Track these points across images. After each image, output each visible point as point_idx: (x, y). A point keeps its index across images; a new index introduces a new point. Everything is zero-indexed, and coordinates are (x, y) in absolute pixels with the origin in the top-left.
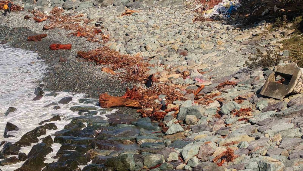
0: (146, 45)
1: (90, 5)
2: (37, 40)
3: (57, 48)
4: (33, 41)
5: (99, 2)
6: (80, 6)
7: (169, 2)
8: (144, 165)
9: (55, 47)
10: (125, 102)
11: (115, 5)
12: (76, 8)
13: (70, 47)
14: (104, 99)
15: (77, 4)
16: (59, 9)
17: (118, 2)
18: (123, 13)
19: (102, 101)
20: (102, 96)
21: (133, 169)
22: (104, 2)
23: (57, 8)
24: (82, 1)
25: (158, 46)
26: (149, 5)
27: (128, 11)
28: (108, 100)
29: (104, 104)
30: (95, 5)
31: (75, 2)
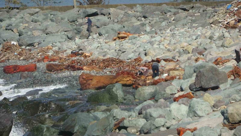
0: (146, 52)
1: (62, 38)
3: (15, 70)
5: (76, 34)
6: (46, 40)
7: (186, 21)
8: (135, 99)
10: (115, 79)
11: (101, 34)
12: (39, 44)
13: (34, 67)
14: (86, 79)
15: (41, 38)
16: (12, 44)
17: (106, 29)
18: (114, 38)
19: (83, 81)
20: (83, 75)
21: (121, 100)
22: (84, 31)
23: (9, 44)
24: (49, 34)
25: (165, 51)
26: (155, 28)
27: (121, 33)
28: (91, 80)
29: (86, 85)
30: (69, 37)
31: (37, 36)
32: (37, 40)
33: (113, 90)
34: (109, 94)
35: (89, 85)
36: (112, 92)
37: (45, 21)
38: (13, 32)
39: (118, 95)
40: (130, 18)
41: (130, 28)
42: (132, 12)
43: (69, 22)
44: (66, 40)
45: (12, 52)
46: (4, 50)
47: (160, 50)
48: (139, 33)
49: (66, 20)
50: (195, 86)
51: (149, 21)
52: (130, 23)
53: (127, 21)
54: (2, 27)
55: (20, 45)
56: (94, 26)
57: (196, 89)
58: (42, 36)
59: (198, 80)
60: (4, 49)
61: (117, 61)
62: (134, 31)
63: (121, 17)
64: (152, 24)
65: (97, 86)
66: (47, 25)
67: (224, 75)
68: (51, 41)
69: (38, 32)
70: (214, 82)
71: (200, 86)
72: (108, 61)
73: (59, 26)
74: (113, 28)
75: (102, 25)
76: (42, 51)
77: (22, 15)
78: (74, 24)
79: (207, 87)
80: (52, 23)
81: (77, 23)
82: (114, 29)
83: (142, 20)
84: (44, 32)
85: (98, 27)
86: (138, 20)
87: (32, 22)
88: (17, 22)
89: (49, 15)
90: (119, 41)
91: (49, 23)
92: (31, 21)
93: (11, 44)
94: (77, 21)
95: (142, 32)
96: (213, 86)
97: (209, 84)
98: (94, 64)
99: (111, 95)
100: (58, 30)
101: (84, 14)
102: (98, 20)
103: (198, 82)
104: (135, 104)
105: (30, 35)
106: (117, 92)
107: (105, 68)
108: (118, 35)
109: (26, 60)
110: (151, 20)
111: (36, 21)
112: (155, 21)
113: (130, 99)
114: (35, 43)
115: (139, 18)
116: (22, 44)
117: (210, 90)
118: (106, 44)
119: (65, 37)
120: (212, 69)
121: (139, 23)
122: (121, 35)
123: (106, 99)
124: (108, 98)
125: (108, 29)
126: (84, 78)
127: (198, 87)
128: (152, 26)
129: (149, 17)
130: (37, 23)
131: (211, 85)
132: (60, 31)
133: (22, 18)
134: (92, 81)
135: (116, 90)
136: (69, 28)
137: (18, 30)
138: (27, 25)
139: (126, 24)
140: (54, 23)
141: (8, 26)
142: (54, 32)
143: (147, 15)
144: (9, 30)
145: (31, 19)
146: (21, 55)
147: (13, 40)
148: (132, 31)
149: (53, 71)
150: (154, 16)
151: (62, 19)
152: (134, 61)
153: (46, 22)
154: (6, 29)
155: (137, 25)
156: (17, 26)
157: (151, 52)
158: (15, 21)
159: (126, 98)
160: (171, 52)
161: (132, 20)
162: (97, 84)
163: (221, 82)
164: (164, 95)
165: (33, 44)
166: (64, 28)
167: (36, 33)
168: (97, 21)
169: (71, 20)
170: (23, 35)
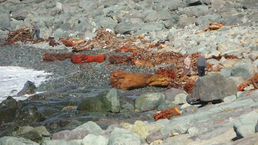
0: (218, 46)
1: (159, 27)
2: (58, 59)
3: (83, 60)
4: (52, 61)
5: (174, 23)
6: (142, 28)
8: (135, 108)
9: (80, 59)
11: (198, 24)
12: (135, 32)
13: (103, 58)
14: (117, 77)
15: (138, 26)
16: (107, 31)
17: (203, 19)
18: (205, 29)
19: (114, 79)
20: (115, 73)
21: (116, 109)
22: (181, 20)
23: (103, 31)
24: (147, 22)
25: (238, 46)
26: (251, 20)
27: (213, 24)
28: (123, 78)
29: (117, 83)
30: (166, 26)
31: (135, 24)
32: (133, 28)
33: (107, 97)
34: (102, 101)
35: (120, 84)
36: (106, 99)
37: (146, 9)
38: (113, 19)
39: (112, 103)
40: (229, 8)
41: (227, 19)
42: (233, 2)
43: (169, 11)
44: (162, 29)
45: (103, 39)
46: (98, 38)
47: (233, 45)
48: (235, 24)
49: (167, 8)
50: (193, 98)
51: (247, 12)
52: (229, 13)
53: (226, 11)
54: (103, 14)
55: (116, 33)
56: (193, 16)
57: (193, 102)
58: (140, 24)
59: (196, 90)
60: (98, 36)
61: (177, 55)
62: (231, 22)
63: (222, 7)
64: (250, 16)
65: (129, 86)
66: (148, 13)
67: (232, 85)
68: (146, 30)
69: (137, 20)
70: (216, 94)
71: (198, 99)
72: (166, 56)
73: (158, 15)
74: (210, 19)
75: (200, 15)
76: (130, 40)
77: (126, 2)
78: (174, 13)
79: (206, 100)
80: (153, 11)
81: (178, 12)
82: (212, 19)
83: (241, 11)
84: (143, 20)
85: (197, 17)
86: (238, 11)
87: (135, 10)
88: (119, 8)
89: (153, 3)
90: (210, 32)
91: (149, 11)
92: (134, 8)
93: (105, 31)
94: (177, 10)
95: (238, 24)
96: (214, 99)
97: (209, 96)
98: (153, 57)
99: (104, 103)
100: (156, 18)
101: (187, 3)
102: (199, 9)
103: (196, 93)
104: (126, 116)
105: (127, 23)
106: (111, 99)
107: (161, 63)
108: (210, 26)
109: (108, 49)
110: (250, 11)
111: (138, 8)
112: (253, 12)
113: (129, 108)
114: (131, 31)
115: (239, 9)
116: (118, 31)
117: (210, 104)
118: (196, 35)
119: (162, 26)
120: (215, 77)
121: (237, 14)
122: (213, 26)
123: (99, 108)
124: (101, 106)
125: (205, 19)
126: (116, 76)
127: (196, 99)
128: (249, 18)
129: (249, 8)
130: (140, 10)
131: (211, 98)
132: (158, 19)
133: (126, 5)
134: (123, 80)
135: (110, 97)
136: (169, 17)
137: (117, 17)
138: (127, 12)
139: (224, 14)
140: (155, 12)
141: (109, 13)
142: (152, 20)
143: (247, 6)
144: (109, 17)
145: (134, 6)
146: (108, 43)
147: (108, 27)
148: (228, 22)
149: (115, 63)
150: (254, 7)
151: (163, 7)
152: (191, 57)
153: (148, 10)
154: (107, 16)
155: (234, 16)
156: (118, 12)
157: (223, 46)
158: (118, 7)
159: (124, 107)
160: (243, 47)
161: (232, 11)
162: (129, 84)
163: (226, 93)
164: (168, 105)
165: (129, 32)
166: (163, 17)
167: (134, 20)
168: (198, 11)
169: (171, 9)
170: (121, 22)
